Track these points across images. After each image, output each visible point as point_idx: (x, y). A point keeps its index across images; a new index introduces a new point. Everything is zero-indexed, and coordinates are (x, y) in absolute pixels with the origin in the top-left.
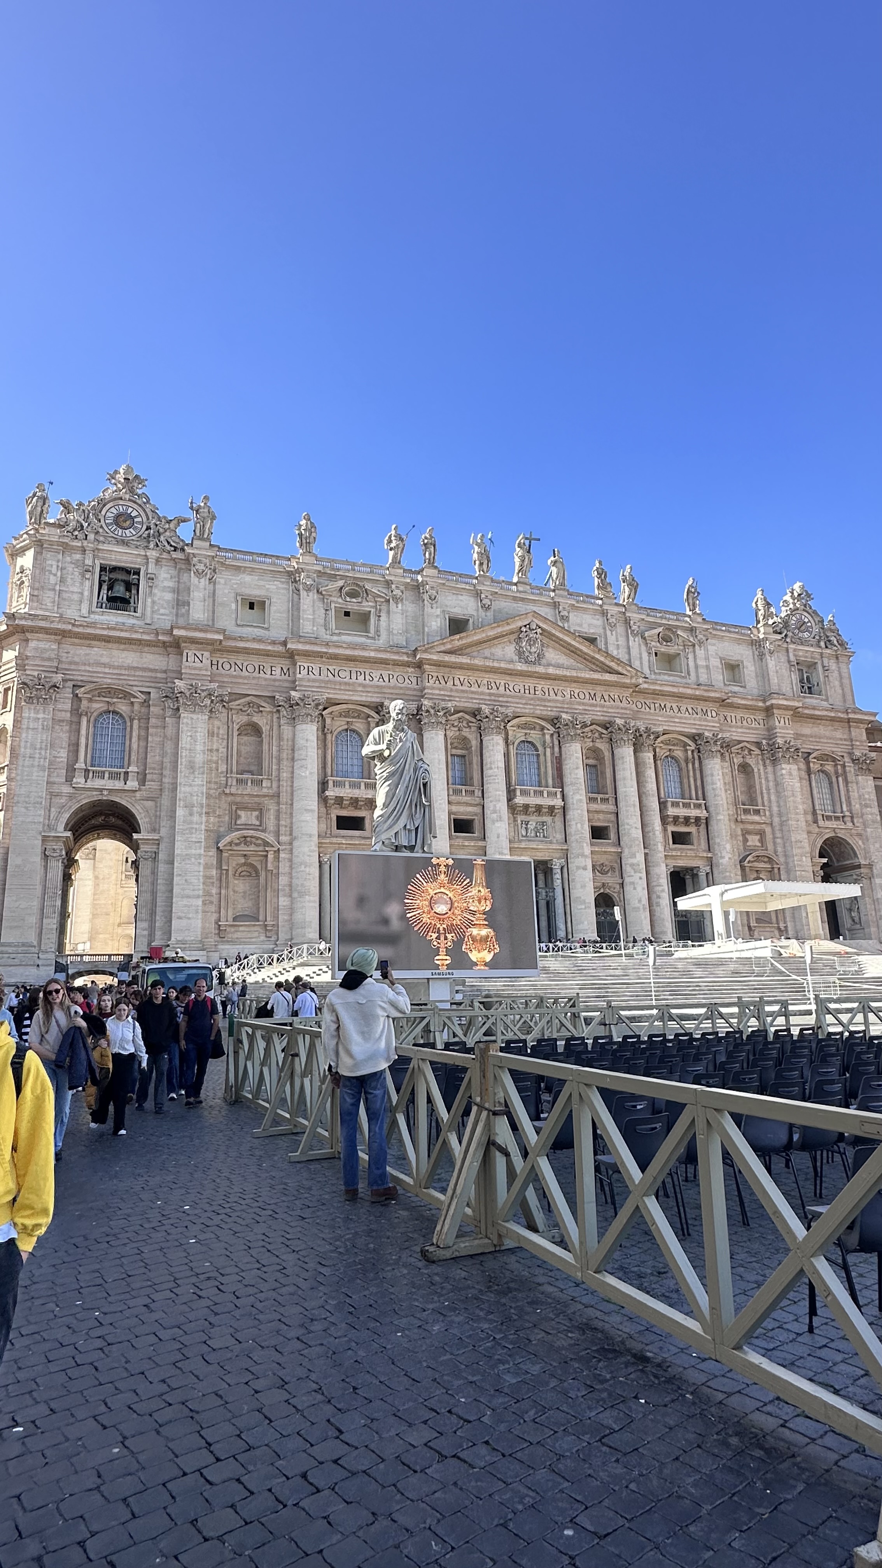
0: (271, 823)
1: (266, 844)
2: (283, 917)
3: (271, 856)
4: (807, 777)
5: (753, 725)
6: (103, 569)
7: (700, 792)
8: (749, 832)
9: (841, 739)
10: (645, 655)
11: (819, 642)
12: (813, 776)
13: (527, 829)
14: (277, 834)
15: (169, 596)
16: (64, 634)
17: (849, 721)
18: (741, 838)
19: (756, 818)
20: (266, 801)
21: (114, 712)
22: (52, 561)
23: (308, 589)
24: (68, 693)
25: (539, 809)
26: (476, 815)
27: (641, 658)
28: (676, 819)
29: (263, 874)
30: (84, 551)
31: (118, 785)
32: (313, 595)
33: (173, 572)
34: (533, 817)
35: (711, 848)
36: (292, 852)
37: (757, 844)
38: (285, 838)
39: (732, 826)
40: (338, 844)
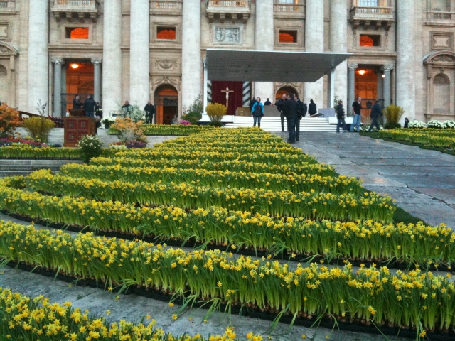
0: (14, 35)
1: (9, 50)
3: (12, 59)
8: (436, 34)
13: (221, 35)
14: (19, 42)
18: (428, 40)
19: (446, 22)
20: (10, 18)
25: (228, 16)
26: (176, 24)
28: (363, 24)
34: (227, 25)
35: (396, 49)
36: (27, 54)
37: (445, 45)
38: (23, 46)
39: (420, 29)
40: (66, 49)
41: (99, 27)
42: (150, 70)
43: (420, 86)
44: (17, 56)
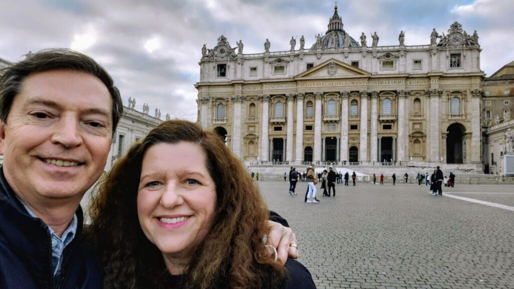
0: (257, 129)
1: (255, 136)
2: (259, 155)
3: (256, 139)
4: (447, 101)
5: (423, 84)
6: (218, 65)
7: (397, 111)
8: (414, 124)
9: (466, 84)
10: (378, 64)
11: (463, 45)
12: (450, 101)
13: (329, 128)
14: (258, 133)
15: (233, 71)
16: (209, 86)
17: (470, 77)
18: (411, 126)
19: (419, 118)
20: (256, 124)
21: (222, 104)
22: (207, 66)
23: (267, 62)
24: (211, 100)
25: (331, 121)
26: (312, 125)
27: (376, 66)
28: (383, 121)
29: (255, 143)
30: (213, 62)
31: (222, 122)
32: (268, 64)
33: (234, 63)
34: (331, 124)
35: (397, 130)
36: (261, 137)
37: (419, 127)
38: (260, 134)
39: (407, 122)
40: (274, 135)
41: (285, 126)
42: (303, 141)
43: (407, 144)
44: (258, 138)
